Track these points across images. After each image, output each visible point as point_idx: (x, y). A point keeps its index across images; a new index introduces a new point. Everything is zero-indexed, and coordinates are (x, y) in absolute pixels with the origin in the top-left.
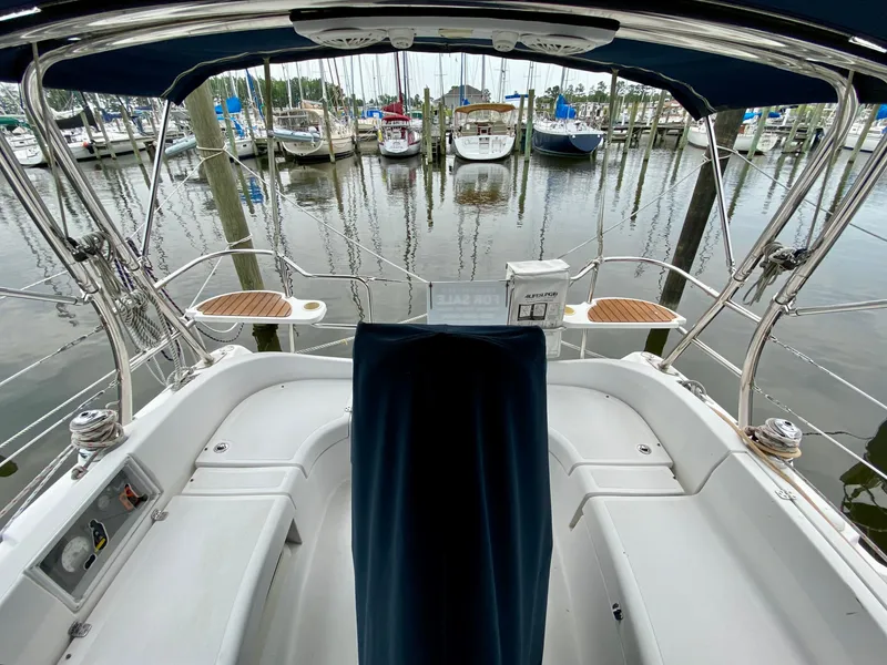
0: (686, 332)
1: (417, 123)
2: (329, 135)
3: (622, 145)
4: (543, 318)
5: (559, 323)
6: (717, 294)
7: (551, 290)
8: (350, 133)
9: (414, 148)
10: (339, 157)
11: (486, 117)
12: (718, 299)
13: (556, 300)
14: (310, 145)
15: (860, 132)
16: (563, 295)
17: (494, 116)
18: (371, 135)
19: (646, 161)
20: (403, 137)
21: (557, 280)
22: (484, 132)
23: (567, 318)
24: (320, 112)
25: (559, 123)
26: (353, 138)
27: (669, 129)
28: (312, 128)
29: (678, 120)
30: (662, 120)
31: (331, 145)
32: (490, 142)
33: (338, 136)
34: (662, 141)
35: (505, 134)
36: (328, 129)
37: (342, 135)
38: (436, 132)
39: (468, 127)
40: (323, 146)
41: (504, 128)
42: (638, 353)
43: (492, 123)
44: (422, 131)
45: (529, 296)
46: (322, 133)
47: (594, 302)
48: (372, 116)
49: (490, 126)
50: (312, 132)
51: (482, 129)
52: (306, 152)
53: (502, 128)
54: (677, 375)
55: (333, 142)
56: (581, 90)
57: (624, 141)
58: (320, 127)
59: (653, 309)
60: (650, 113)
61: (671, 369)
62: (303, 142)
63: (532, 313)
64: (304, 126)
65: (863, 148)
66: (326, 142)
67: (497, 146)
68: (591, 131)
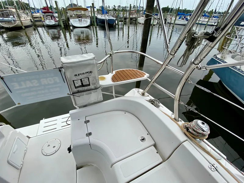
0: (150, 80)
1: (56, 15)
2: (20, 19)
3: (122, 23)
4: (89, 85)
5: (98, 86)
6: (162, 63)
7: (88, 70)
8: (29, 18)
9: (57, 23)
10: (27, 27)
11: (80, 13)
12: (162, 65)
13: (92, 75)
14: (12, 23)
15: (174, 19)
16: (95, 72)
17: (83, 12)
18: (39, 19)
19: (129, 27)
20: (52, 19)
21: (89, 65)
22: (80, 17)
23: (102, 83)
24: (14, 10)
25: (103, 15)
26: (31, 20)
27: (133, 19)
28: (12, 16)
29: (135, 16)
30: (131, 16)
31: (21, 23)
32: (82, 21)
33: (24, 19)
34: (132, 22)
35: (87, 18)
36: (19, 16)
37: (26, 19)
38: (64, 18)
39: (74, 15)
40: (18, 23)
41: (86, 16)
42: (134, 89)
43: (82, 15)
44: (58, 17)
45: (76, 75)
46: (16, 18)
47: (114, 72)
48: (39, 12)
49: (81, 15)
50: (12, 18)
51: (79, 17)
52: (11, 26)
53: (86, 17)
54: (148, 96)
55: (22, 21)
56: (109, 7)
57: (122, 21)
58: (15, 16)
59: (137, 72)
60: (128, 14)
61: (146, 94)
62: (9, 22)
63: (82, 83)
64: (8, 16)
65: (175, 23)
66: (19, 22)
67: (85, 22)
68: (112, 18)
